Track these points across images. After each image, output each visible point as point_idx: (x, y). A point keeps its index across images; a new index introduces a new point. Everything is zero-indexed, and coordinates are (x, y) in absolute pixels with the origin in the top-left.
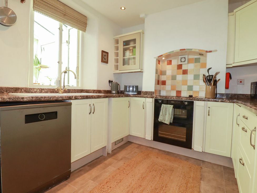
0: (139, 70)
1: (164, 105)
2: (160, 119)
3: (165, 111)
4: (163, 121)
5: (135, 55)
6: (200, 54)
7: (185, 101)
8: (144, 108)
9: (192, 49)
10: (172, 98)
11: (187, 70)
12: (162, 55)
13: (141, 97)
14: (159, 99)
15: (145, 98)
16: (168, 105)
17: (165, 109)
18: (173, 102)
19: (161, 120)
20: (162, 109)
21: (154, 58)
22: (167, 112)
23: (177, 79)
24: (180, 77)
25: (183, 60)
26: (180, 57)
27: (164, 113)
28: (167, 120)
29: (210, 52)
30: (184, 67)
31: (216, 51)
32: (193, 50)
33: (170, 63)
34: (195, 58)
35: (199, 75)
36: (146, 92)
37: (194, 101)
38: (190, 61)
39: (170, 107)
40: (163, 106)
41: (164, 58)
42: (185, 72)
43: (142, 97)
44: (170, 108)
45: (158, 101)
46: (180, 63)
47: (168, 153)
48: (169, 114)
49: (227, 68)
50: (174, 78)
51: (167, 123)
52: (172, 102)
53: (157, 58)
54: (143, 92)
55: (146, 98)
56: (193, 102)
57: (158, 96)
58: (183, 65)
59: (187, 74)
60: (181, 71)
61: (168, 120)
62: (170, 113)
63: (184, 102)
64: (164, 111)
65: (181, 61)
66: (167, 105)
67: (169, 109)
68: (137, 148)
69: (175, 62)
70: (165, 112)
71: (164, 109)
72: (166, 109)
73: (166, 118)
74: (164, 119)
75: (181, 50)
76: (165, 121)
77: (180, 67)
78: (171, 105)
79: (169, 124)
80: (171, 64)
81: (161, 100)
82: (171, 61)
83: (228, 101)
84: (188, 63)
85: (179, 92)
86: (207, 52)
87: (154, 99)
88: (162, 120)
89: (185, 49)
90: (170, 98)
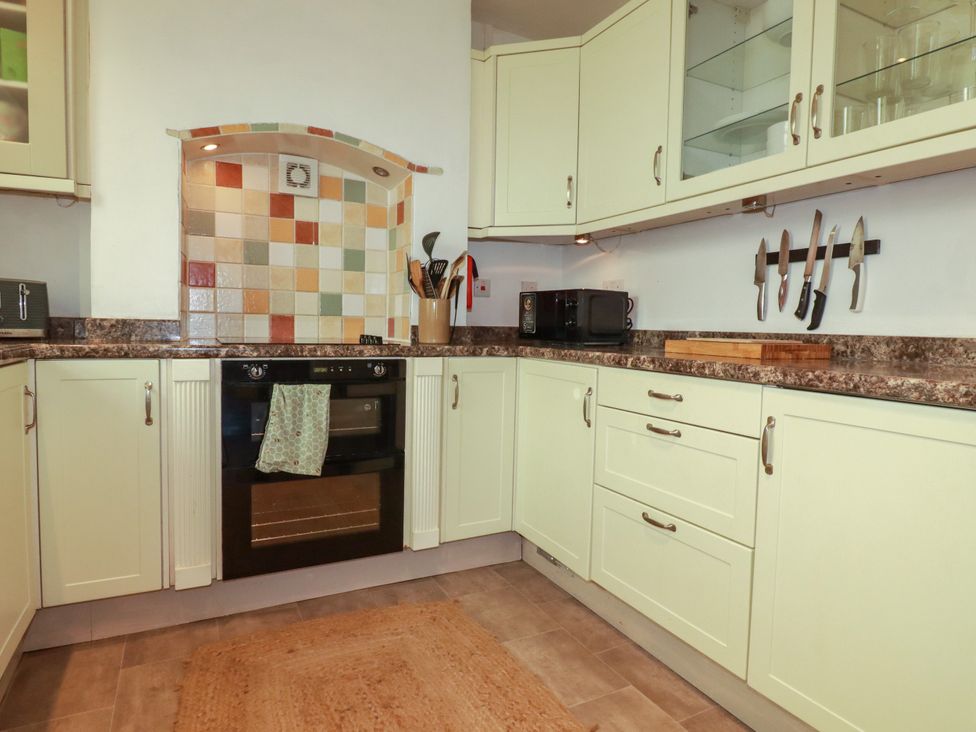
0: (68, 186)
1: (287, 389)
2: (269, 458)
3: (294, 416)
4: (286, 469)
5: (25, 79)
6: (376, 169)
7: (375, 363)
8: (149, 421)
9: (357, 141)
10: (319, 353)
11: (316, 224)
12: (215, 130)
13: (126, 356)
14: (249, 363)
15: (156, 361)
16: (306, 386)
17: (294, 409)
18: (324, 370)
19: (276, 463)
20: (279, 408)
21: (169, 132)
22: (301, 420)
23: (271, 262)
24: (285, 254)
25: (298, 176)
26: (284, 160)
27: (289, 429)
28: (309, 458)
29: (423, 170)
30: (303, 211)
31: (439, 171)
32: (361, 146)
33: (230, 175)
34: (348, 182)
35: (364, 252)
36: (124, 322)
37: (408, 359)
38: (327, 189)
39: (319, 393)
40: (281, 393)
41: (211, 147)
42: (307, 234)
43: (136, 357)
44: (316, 398)
45: (246, 371)
46: (284, 188)
47: (308, 609)
48: (318, 428)
49: (470, 239)
50: (255, 254)
51: (313, 472)
52: (317, 370)
53: (188, 137)
54: (101, 327)
55: (163, 361)
56: (405, 361)
57: (241, 347)
58: (297, 201)
59: (317, 244)
60: (288, 226)
61: (316, 454)
62: (320, 423)
63: (370, 365)
64: (288, 415)
65: (289, 181)
66: (299, 387)
67: (315, 405)
68: (130, 660)
69: (258, 180)
70: (294, 423)
71: (289, 408)
72: (298, 405)
73: (298, 449)
74: (291, 458)
75: (312, 130)
76: (296, 463)
77: (282, 205)
78: (319, 387)
79: (319, 474)
80: (241, 188)
81: (259, 364)
82: (238, 169)
83: (506, 353)
84: (321, 195)
85: (283, 323)
86: (411, 166)
87: (218, 361)
88: (284, 462)
89: (328, 133)
90: (310, 350)
